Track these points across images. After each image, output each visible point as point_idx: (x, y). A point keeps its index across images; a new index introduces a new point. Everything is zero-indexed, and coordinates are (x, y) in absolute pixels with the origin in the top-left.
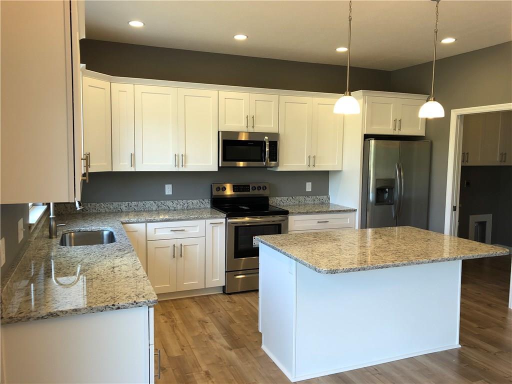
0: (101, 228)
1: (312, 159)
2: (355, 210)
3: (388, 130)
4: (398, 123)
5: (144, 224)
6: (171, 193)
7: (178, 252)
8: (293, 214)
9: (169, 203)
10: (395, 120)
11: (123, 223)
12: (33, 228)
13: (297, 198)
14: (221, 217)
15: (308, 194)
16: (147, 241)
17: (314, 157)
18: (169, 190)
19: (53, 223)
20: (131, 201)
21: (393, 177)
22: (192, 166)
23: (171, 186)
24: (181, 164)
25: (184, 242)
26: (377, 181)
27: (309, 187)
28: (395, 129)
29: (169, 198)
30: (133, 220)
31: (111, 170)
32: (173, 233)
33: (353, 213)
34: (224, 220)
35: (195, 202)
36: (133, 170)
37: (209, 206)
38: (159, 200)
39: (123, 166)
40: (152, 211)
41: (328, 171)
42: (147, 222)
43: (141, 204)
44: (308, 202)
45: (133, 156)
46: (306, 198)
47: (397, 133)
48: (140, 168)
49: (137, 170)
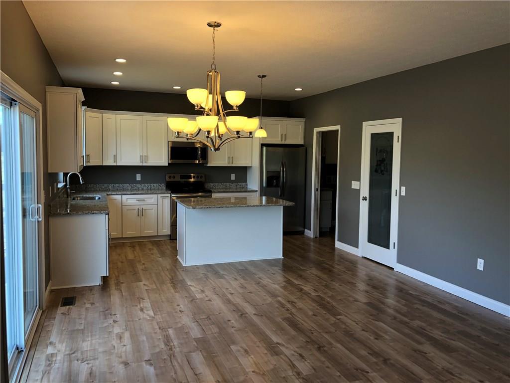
0: (95, 196)
1: (231, 159)
2: (257, 191)
3: (278, 141)
4: (283, 136)
5: (120, 196)
6: (140, 179)
7: (141, 213)
8: (215, 192)
9: (139, 186)
10: (282, 135)
11: (107, 195)
12: (60, 190)
13: (225, 184)
14: (168, 193)
15: (233, 182)
16: (122, 205)
17: (232, 158)
18: (138, 177)
19: (69, 190)
20: (115, 184)
21: (279, 170)
22: (151, 162)
23: (140, 175)
24: (144, 162)
25: (144, 207)
26: (267, 172)
27: (233, 177)
28: (282, 140)
29: (139, 182)
30: (113, 193)
31: (101, 165)
32: (137, 201)
33: (256, 193)
34: (169, 195)
35: (155, 185)
36: (115, 164)
37: (165, 188)
38: (132, 183)
39: (109, 162)
40: (128, 190)
41: (246, 167)
42: (122, 195)
43: (121, 185)
44: (232, 187)
45: (115, 157)
46: (231, 184)
47: (283, 142)
48: (120, 163)
49: (118, 165)
